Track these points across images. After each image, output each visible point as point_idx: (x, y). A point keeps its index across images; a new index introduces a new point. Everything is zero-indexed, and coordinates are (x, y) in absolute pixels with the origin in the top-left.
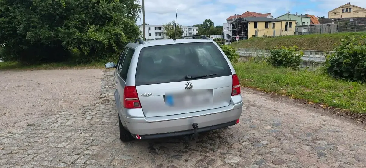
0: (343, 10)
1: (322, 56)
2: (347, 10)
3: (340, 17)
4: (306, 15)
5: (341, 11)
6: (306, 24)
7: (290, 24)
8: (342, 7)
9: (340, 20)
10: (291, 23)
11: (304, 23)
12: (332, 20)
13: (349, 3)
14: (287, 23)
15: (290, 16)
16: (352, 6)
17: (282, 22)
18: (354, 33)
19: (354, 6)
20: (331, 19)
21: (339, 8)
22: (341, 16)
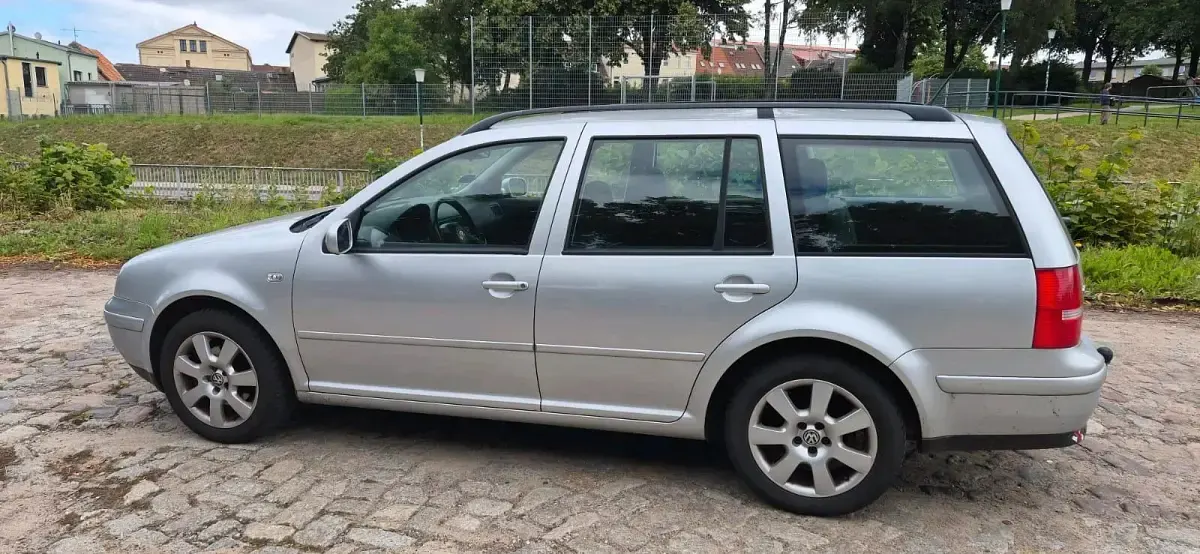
0: (183, 42)
1: (290, 188)
2: (193, 43)
3: (185, 65)
4: (74, 45)
5: (177, 45)
6: (85, 78)
7: (41, 72)
8: (178, 32)
9: (185, 72)
10: (43, 69)
11: (80, 73)
12: (163, 70)
13: (195, 24)
14: (26, 66)
15: (18, 41)
16: (204, 33)
17: (9, 62)
18: (311, 116)
19: (213, 36)
20: (157, 69)
21: (170, 34)
22: (188, 62)
